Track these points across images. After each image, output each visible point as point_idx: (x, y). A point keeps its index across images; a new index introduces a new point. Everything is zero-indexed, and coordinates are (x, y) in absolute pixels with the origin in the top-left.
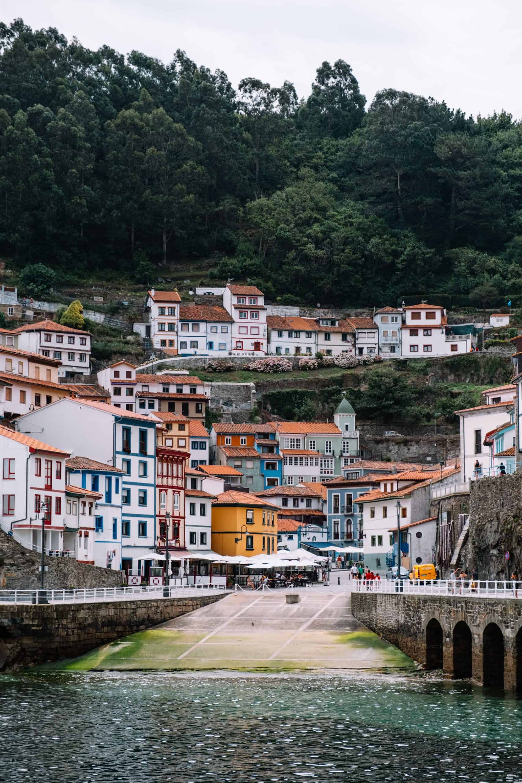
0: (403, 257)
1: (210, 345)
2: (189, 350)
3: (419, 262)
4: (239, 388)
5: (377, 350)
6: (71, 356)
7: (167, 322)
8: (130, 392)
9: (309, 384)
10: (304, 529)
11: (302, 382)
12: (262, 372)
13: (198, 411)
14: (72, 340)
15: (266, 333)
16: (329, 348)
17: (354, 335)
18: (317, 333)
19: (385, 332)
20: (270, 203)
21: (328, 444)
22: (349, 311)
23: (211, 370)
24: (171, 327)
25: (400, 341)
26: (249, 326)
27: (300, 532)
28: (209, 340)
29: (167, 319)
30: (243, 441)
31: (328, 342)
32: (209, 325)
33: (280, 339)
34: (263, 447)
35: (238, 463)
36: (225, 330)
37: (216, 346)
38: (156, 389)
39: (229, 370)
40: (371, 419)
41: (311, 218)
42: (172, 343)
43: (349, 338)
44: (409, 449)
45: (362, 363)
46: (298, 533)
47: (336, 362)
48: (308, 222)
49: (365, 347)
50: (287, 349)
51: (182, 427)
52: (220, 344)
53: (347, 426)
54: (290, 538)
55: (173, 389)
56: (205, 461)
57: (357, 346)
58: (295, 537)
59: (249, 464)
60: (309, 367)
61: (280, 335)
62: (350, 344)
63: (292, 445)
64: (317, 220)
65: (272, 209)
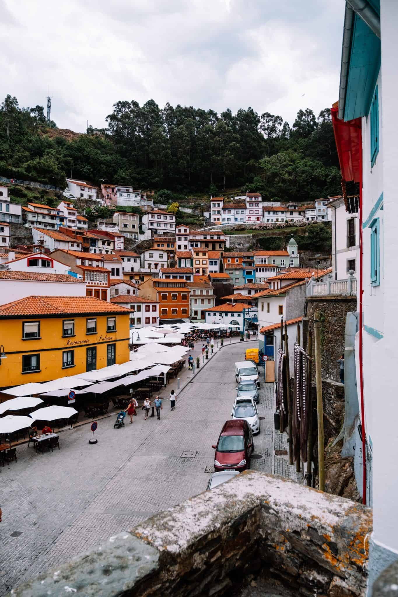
0: (330, 177)
1: (236, 219)
2: (226, 222)
3: (337, 179)
4: (245, 237)
5: (315, 218)
6: (166, 225)
7: (216, 210)
8: (186, 239)
9: (280, 234)
10: (247, 310)
11: (276, 233)
12: (259, 230)
13: (220, 247)
14: (165, 218)
15: (262, 213)
16: (292, 219)
17: (304, 212)
18: (286, 212)
19: (319, 210)
20: (270, 160)
21: (283, 262)
22: (303, 203)
23: (234, 230)
24: (218, 212)
25: (327, 214)
26: (254, 210)
27: (245, 312)
28: (236, 217)
29: (216, 209)
30: (237, 261)
31: (291, 216)
32: (236, 210)
33: (269, 215)
34: (246, 263)
35: (231, 272)
36: (243, 213)
37: (239, 220)
38: (200, 238)
39: (243, 229)
40: (309, 249)
41: (288, 164)
42: (218, 219)
43: (302, 214)
44: (327, 263)
45: (307, 224)
46: (244, 313)
47: (295, 224)
48: (286, 166)
49: (310, 217)
50: (272, 220)
51: (204, 254)
52: (241, 219)
53: (293, 252)
54: (239, 315)
55: (209, 238)
56: (217, 271)
57: (306, 217)
58: (242, 315)
59: (237, 272)
60: (281, 227)
61: (269, 213)
62: (302, 216)
63: (262, 262)
64: (291, 165)
65: (270, 162)
